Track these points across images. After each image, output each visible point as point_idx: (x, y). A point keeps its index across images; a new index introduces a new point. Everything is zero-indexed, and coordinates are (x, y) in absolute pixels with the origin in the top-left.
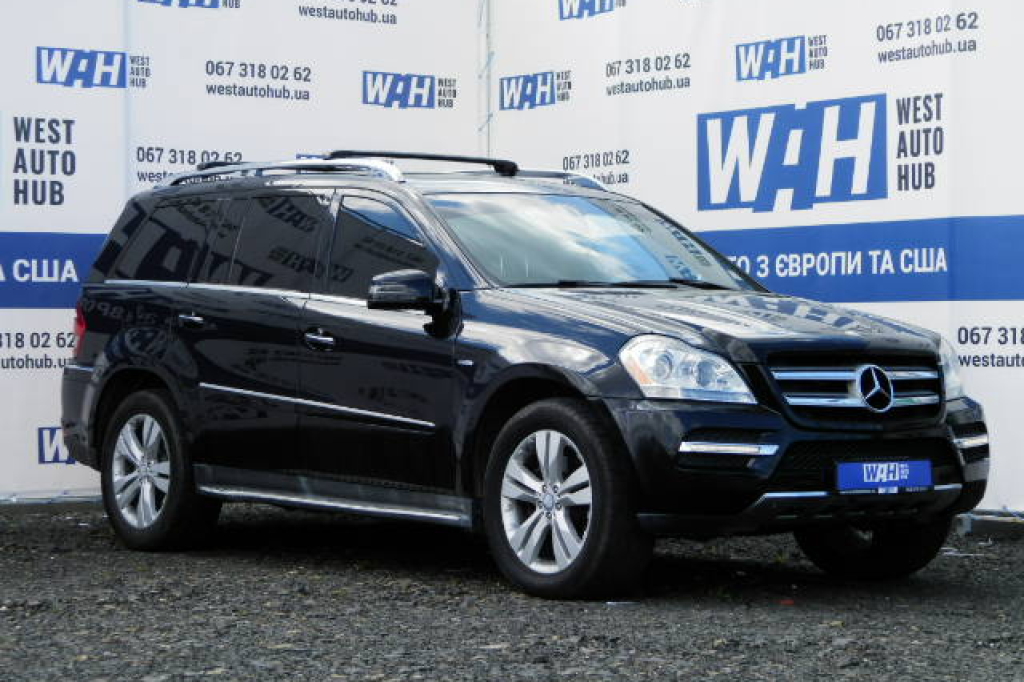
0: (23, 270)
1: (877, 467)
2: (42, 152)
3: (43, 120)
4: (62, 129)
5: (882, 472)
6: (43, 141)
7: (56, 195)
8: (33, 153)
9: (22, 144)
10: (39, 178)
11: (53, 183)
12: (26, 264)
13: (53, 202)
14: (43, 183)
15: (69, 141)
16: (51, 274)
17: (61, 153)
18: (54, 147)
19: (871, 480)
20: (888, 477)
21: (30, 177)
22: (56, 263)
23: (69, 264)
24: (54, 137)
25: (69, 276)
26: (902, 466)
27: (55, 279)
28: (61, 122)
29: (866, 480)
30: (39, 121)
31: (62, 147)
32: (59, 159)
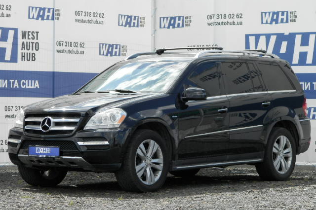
0: (24, 84)
1: (40, 149)
2: (29, 42)
3: (30, 32)
4: (35, 35)
5: (41, 150)
6: (30, 39)
7: (33, 58)
8: (27, 43)
9: (24, 40)
10: (28, 52)
11: (33, 54)
12: (24, 81)
13: (32, 60)
14: (30, 53)
15: (37, 39)
16: (31, 86)
17: (35, 43)
18: (33, 41)
19: (38, 152)
20: (43, 152)
21: (26, 51)
22: (33, 81)
23: (37, 82)
24: (33, 38)
25: (37, 86)
26: (48, 149)
27: (33, 87)
28: (35, 32)
29: (36, 152)
30: (29, 32)
31: (35, 41)
32: (34, 45)
